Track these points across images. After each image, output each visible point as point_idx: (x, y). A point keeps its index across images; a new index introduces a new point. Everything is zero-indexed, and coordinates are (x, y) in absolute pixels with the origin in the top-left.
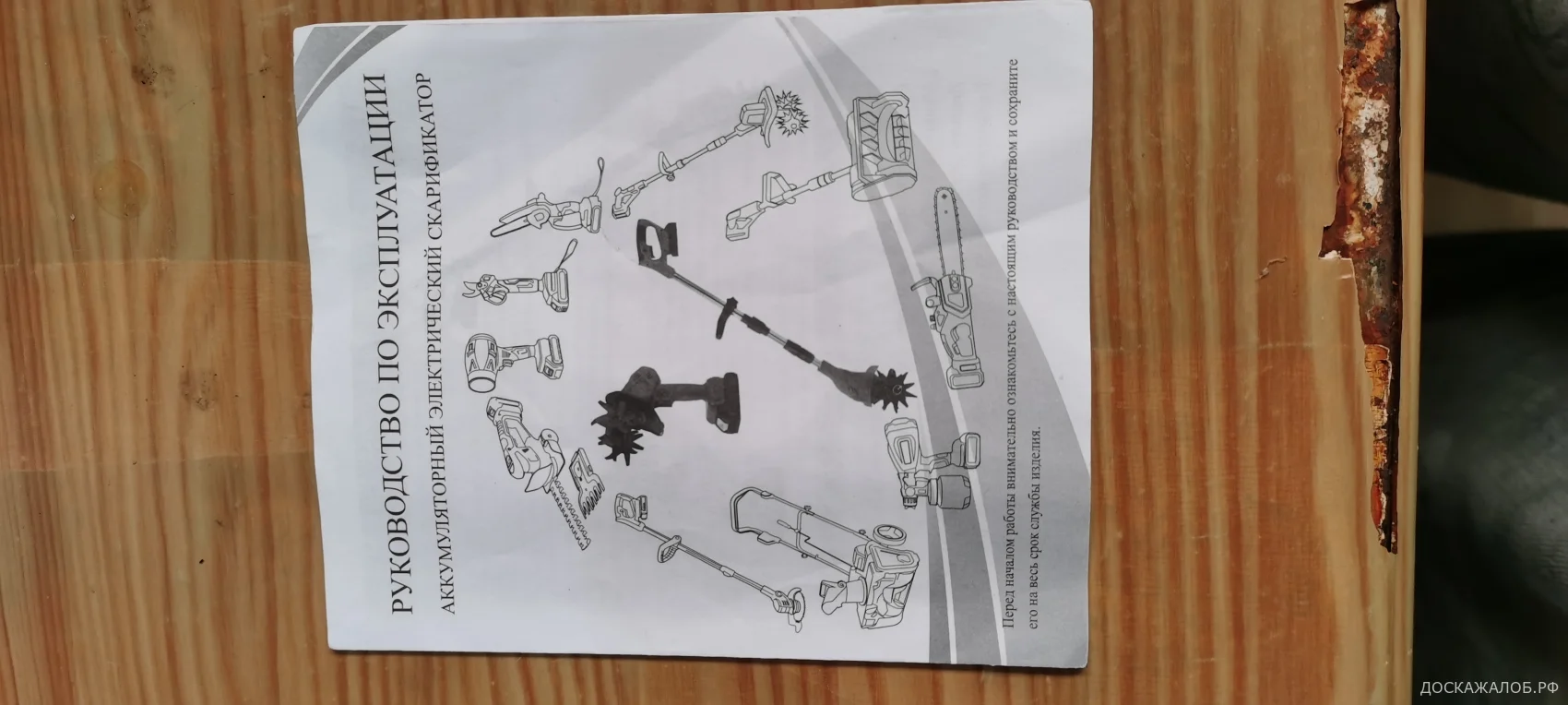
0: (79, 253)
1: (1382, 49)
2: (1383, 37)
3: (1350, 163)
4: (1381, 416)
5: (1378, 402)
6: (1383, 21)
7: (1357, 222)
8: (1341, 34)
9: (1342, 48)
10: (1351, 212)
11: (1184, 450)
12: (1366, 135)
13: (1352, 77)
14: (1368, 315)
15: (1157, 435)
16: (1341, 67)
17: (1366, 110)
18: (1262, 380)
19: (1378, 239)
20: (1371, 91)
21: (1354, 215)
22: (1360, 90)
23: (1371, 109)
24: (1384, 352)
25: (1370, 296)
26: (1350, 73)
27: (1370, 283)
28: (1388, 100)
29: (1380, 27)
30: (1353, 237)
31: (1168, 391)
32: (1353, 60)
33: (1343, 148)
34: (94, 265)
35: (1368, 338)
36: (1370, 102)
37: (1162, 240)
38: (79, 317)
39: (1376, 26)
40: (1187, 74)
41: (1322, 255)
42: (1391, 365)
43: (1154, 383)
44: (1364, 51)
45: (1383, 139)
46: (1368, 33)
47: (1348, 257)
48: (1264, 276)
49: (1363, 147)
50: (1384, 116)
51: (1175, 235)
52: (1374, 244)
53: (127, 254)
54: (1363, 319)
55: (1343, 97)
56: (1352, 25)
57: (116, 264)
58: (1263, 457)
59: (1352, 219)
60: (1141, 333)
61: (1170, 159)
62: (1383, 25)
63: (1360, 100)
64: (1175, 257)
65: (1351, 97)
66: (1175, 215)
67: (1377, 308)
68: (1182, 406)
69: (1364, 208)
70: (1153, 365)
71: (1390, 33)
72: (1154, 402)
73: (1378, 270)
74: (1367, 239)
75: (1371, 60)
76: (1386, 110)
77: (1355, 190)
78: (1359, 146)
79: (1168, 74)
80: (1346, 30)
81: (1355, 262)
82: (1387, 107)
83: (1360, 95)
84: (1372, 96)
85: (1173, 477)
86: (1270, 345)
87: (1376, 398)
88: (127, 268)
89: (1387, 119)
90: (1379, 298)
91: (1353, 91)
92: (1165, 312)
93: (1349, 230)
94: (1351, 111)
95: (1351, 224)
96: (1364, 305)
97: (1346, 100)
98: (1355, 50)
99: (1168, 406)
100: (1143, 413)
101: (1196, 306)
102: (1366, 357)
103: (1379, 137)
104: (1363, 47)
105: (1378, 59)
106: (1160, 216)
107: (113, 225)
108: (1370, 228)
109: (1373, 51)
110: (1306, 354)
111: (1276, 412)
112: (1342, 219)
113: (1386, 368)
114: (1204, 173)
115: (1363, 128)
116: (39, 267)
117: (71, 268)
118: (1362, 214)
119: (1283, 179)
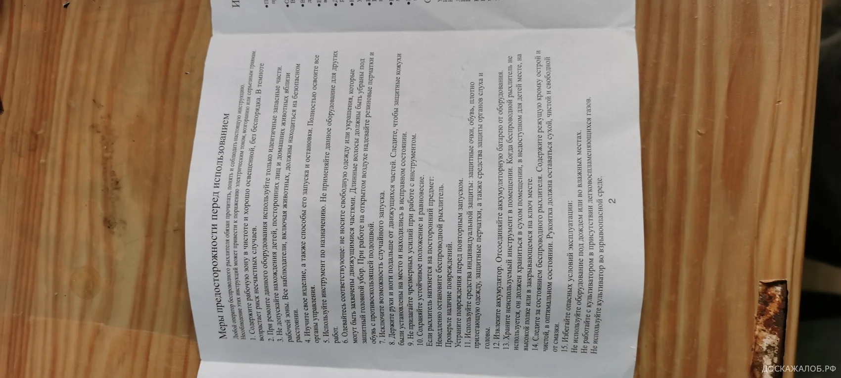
0: (56, 313)
1: (778, 308)
2: (779, 301)
3: (756, 367)
6: (780, 293)
8: (757, 297)
9: (757, 305)
12: (766, 353)
13: (761, 320)
16: (756, 315)
17: (767, 340)
20: (770, 329)
22: (764, 328)
23: (769, 339)
26: (760, 318)
28: (779, 336)
29: (777, 296)
32: (762, 312)
33: (754, 358)
34: (63, 322)
36: (770, 335)
38: (49, 348)
39: (775, 295)
40: (673, 307)
44: (768, 308)
45: (775, 356)
46: (771, 298)
49: (764, 359)
50: (776, 344)
53: (82, 318)
55: (755, 330)
56: (763, 293)
57: (75, 323)
61: (661, 352)
62: (780, 296)
63: (764, 334)
65: (760, 331)
71: (783, 300)
75: (772, 313)
76: (778, 341)
78: (762, 358)
79: (663, 305)
80: (760, 295)
82: (779, 339)
83: (764, 331)
84: (771, 333)
88: (81, 326)
89: (777, 346)
91: (761, 328)
94: (759, 339)
97: (757, 333)
98: (764, 306)
103: (773, 354)
104: (768, 305)
105: (775, 313)
107: (77, 301)
109: (773, 308)
114: (678, 361)
115: (765, 349)
116: (32, 318)
117: (50, 320)
119: (721, 370)
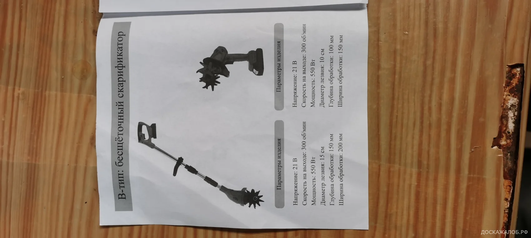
0: (63, 90)
1: (518, 82)
2: (518, 77)
3: (504, 118)
4: (507, 205)
5: (506, 199)
6: (519, 72)
7: (504, 138)
8: (505, 75)
9: (505, 79)
10: (503, 134)
11: (439, 208)
12: (510, 109)
13: (507, 89)
14: (506, 170)
15: (430, 201)
16: (504, 85)
17: (511, 101)
18: (468, 187)
19: (511, 144)
20: (513, 95)
21: (504, 135)
22: (509, 94)
24: (510, 182)
25: (507, 163)
27: (507, 159)
28: (518, 99)
29: (518, 74)
30: (503, 143)
31: (436, 186)
32: (508, 84)
33: (502, 112)
34: (67, 95)
35: (505, 178)
36: (513, 98)
37: (439, 135)
38: (58, 111)
39: (516, 74)
40: (453, 81)
41: (492, 147)
42: (512, 187)
43: (431, 183)
44: (512, 81)
45: (516, 111)
46: (514, 76)
47: (501, 149)
48: (472, 152)
49: (509, 113)
50: (517, 103)
51: (443, 134)
52: (510, 146)
53: (80, 92)
54: (504, 171)
55: (504, 95)
56: (509, 72)
57: (75, 95)
58: (466, 214)
59: (503, 136)
60: (428, 165)
61: (444, 109)
63: (509, 97)
64: (443, 141)
65: (506, 96)
66: (444, 127)
67: (509, 167)
68: (440, 193)
69: (507, 133)
70: (431, 177)
71: (521, 77)
72: (430, 190)
73: (510, 155)
74: (507, 144)
75: (514, 85)
77: (505, 127)
78: (508, 112)
79: (446, 80)
80: (507, 74)
81: (503, 151)
82: (518, 101)
85: (434, 216)
86: (472, 175)
87: (506, 198)
88: (79, 97)
89: (517, 105)
90: (510, 164)
91: (507, 94)
92: (437, 160)
93: (502, 140)
94: (506, 100)
95: (503, 138)
96: (505, 166)
97: (504, 97)
98: (509, 81)
99: (435, 192)
100: (426, 193)
101: (448, 159)
102: (504, 184)
103: (514, 110)
105: (516, 84)
106: (439, 126)
107: (77, 82)
108: (509, 140)
109: (515, 82)
110: (484, 180)
111: (472, 199)
112: (500, 136)
113: (510, 188)
114: (455, 114)
115: (509, 107)
116: (47, 92)
117: (59, 94)
118: (506, 134)
119: (481, 120)
